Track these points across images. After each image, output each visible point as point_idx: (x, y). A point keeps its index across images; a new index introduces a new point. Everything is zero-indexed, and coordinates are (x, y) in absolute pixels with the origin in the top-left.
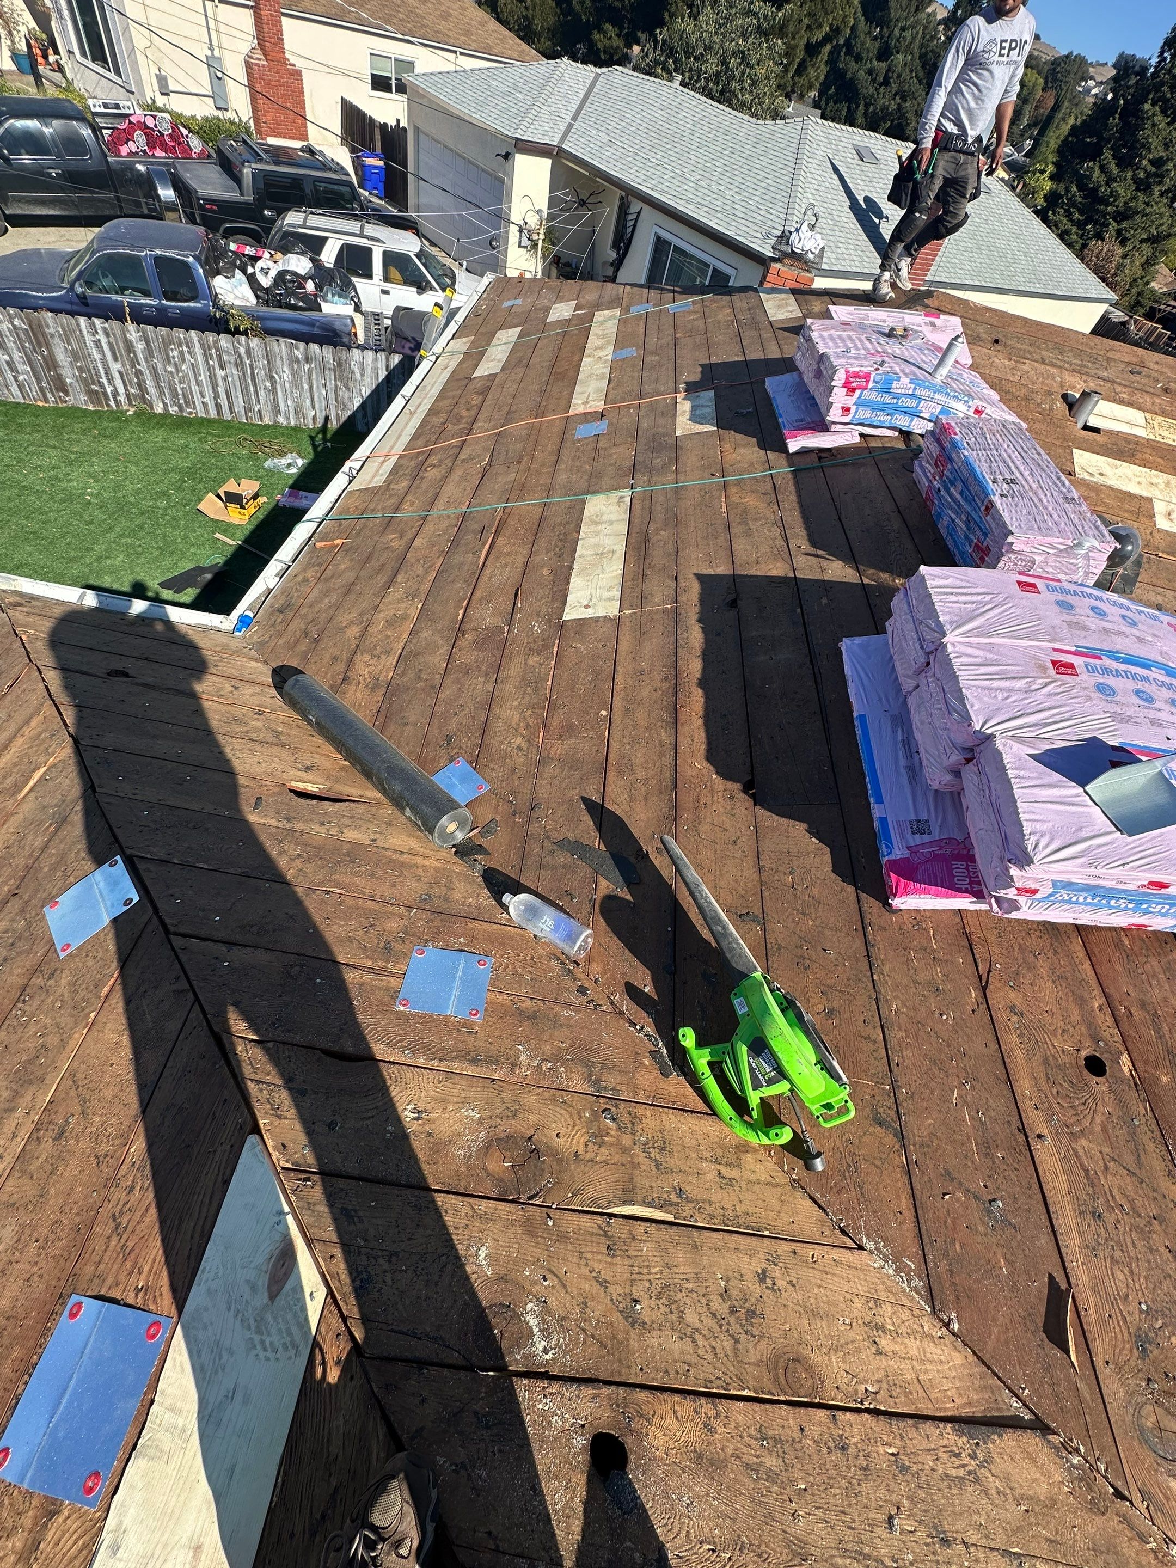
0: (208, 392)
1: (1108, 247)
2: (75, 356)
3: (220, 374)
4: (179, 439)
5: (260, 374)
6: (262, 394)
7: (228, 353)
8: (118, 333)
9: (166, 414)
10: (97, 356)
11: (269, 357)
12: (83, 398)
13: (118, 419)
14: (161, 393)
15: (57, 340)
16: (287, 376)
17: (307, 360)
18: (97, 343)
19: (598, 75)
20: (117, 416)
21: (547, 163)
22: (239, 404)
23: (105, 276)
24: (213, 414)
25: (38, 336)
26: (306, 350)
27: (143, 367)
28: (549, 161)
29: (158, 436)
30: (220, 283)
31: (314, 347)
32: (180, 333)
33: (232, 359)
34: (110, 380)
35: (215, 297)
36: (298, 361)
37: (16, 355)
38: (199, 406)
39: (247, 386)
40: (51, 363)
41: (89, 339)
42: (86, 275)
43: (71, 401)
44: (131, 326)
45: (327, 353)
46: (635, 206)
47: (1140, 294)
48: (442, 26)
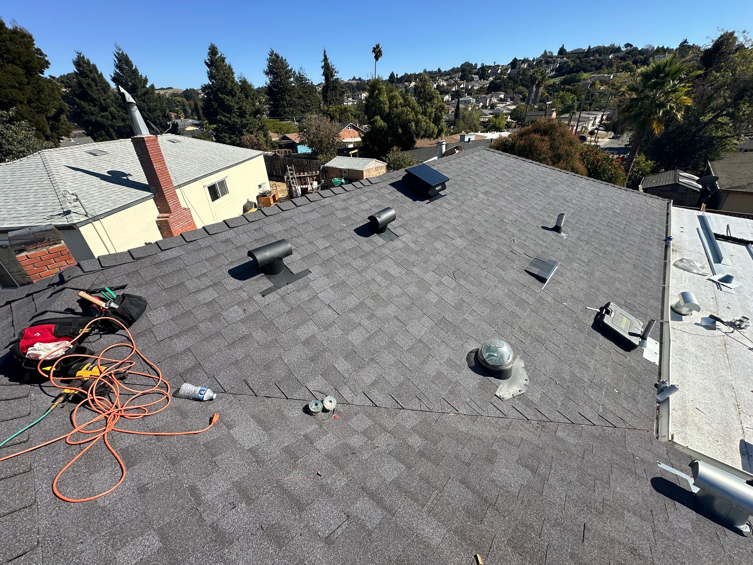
1: (248, 136)
47: (272, 144)
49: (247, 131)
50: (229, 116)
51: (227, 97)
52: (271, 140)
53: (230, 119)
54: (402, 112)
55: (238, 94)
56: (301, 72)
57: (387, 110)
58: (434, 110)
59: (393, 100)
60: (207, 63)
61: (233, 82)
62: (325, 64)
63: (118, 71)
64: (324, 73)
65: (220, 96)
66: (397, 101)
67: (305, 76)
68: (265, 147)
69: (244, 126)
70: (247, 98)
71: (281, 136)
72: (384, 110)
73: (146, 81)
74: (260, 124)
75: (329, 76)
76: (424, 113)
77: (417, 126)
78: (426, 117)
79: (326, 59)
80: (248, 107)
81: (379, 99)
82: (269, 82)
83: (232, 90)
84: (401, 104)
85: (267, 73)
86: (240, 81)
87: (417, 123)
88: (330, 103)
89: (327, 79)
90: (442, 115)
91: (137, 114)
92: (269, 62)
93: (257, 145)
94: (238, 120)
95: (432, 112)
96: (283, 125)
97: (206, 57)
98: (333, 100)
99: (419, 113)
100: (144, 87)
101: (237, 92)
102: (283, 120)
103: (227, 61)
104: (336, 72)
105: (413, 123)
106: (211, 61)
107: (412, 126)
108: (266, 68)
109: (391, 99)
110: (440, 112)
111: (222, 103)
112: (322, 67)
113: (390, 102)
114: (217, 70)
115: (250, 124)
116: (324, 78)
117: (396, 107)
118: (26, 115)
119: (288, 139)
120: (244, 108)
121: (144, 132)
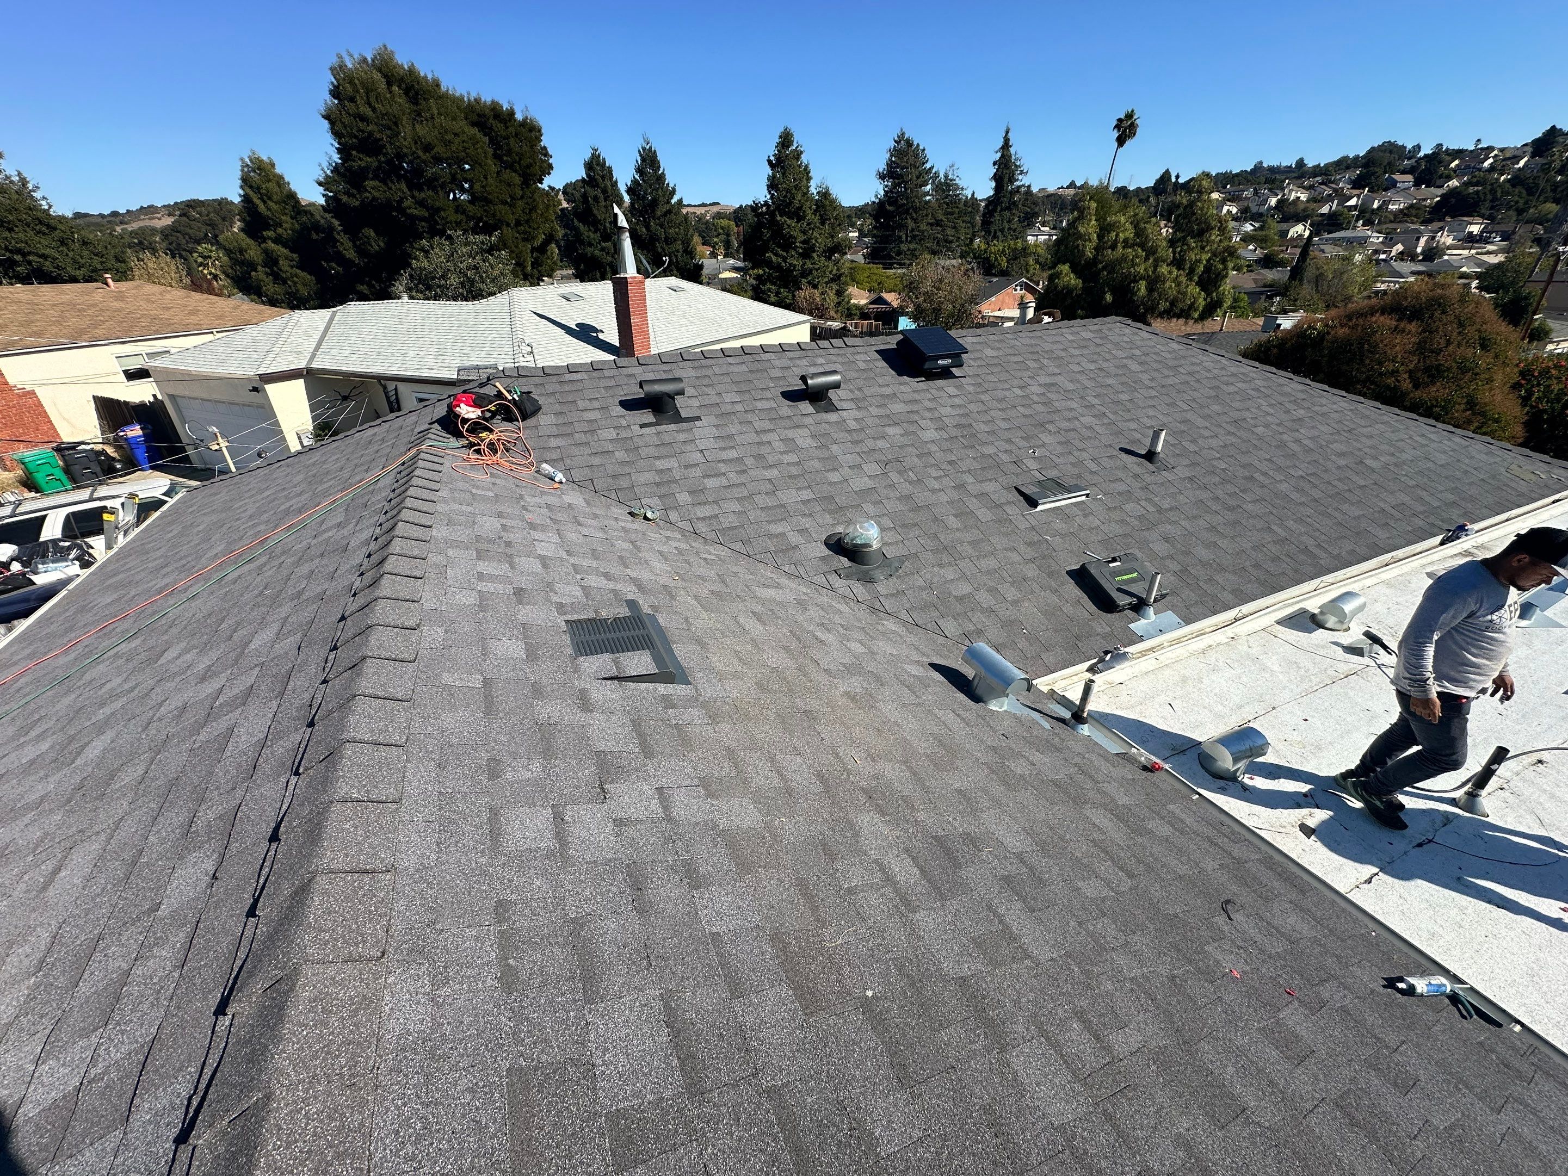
1: (804, 293)
19: (334, 314)
21: (300, 383)
28: (302, 380)
46: (391, 386)
47: (848, 309)
48: (193, 319)
49: (809, 283)
50: (785, 254)
51: (789, 222)
52: (849, 302)
53: (785, 259)
54: (1124, 258)
55: (810, 216)
56: (950, 174)
57: (1089, 253)
58: (1205, 257)
59: (1109, 233)
60: (770, 162)
61: (805, 194)
62: (1003, 156)
63: (637, 177)
64: (995, 174)
65: (779, 218)
66: (1117, 235)
67: (957, 181)
68: (832, 314)
69: (805, 273)
70: (823, 223)
71: (874, 296)
72: (1083, 252)
73: (673, 192)
74: (834, 272)
75: (1006, 180)
76: (1178, 263)
77: (1150, 289)
78: (1182, 272)
79: (1006, 145)
80: (820, 240)
81: (1076, 228)
82: (882, 193)
83: (800, 208)
84: (1126, 241)
85: (882, 177)
86: (818, 193)
87: (1154, 282)
88: (995, 237)
89: (998, 189)
90: (1226, 268)
91: (627, 244)
92: (891, 156)
93: (818, 309)
94: (798, 263)
95: (1199, 261)
96: (888, 277)
97: (771, 150)
98: (1002, 230)
99: (1164, 261)
100: (668, 202)
101: (809, 211)
102: (888, 266)
103: (804, 159)
104: (1022, 172)
105: (1143, 285)
106: (778, 158)
107: (1139, 289)
108: (882, 166)
109: (1104, 229)
110: (1224, 261)
111: (777, 230)
112: (994, 164)
113: (1100, 237)
114: (784, 174)
115: (817, 270)
116: (993, 184)
117: (1113, 247)
118: (510, 243)
119: (885, 303)
120: (813, 241)
121: (631, 270)
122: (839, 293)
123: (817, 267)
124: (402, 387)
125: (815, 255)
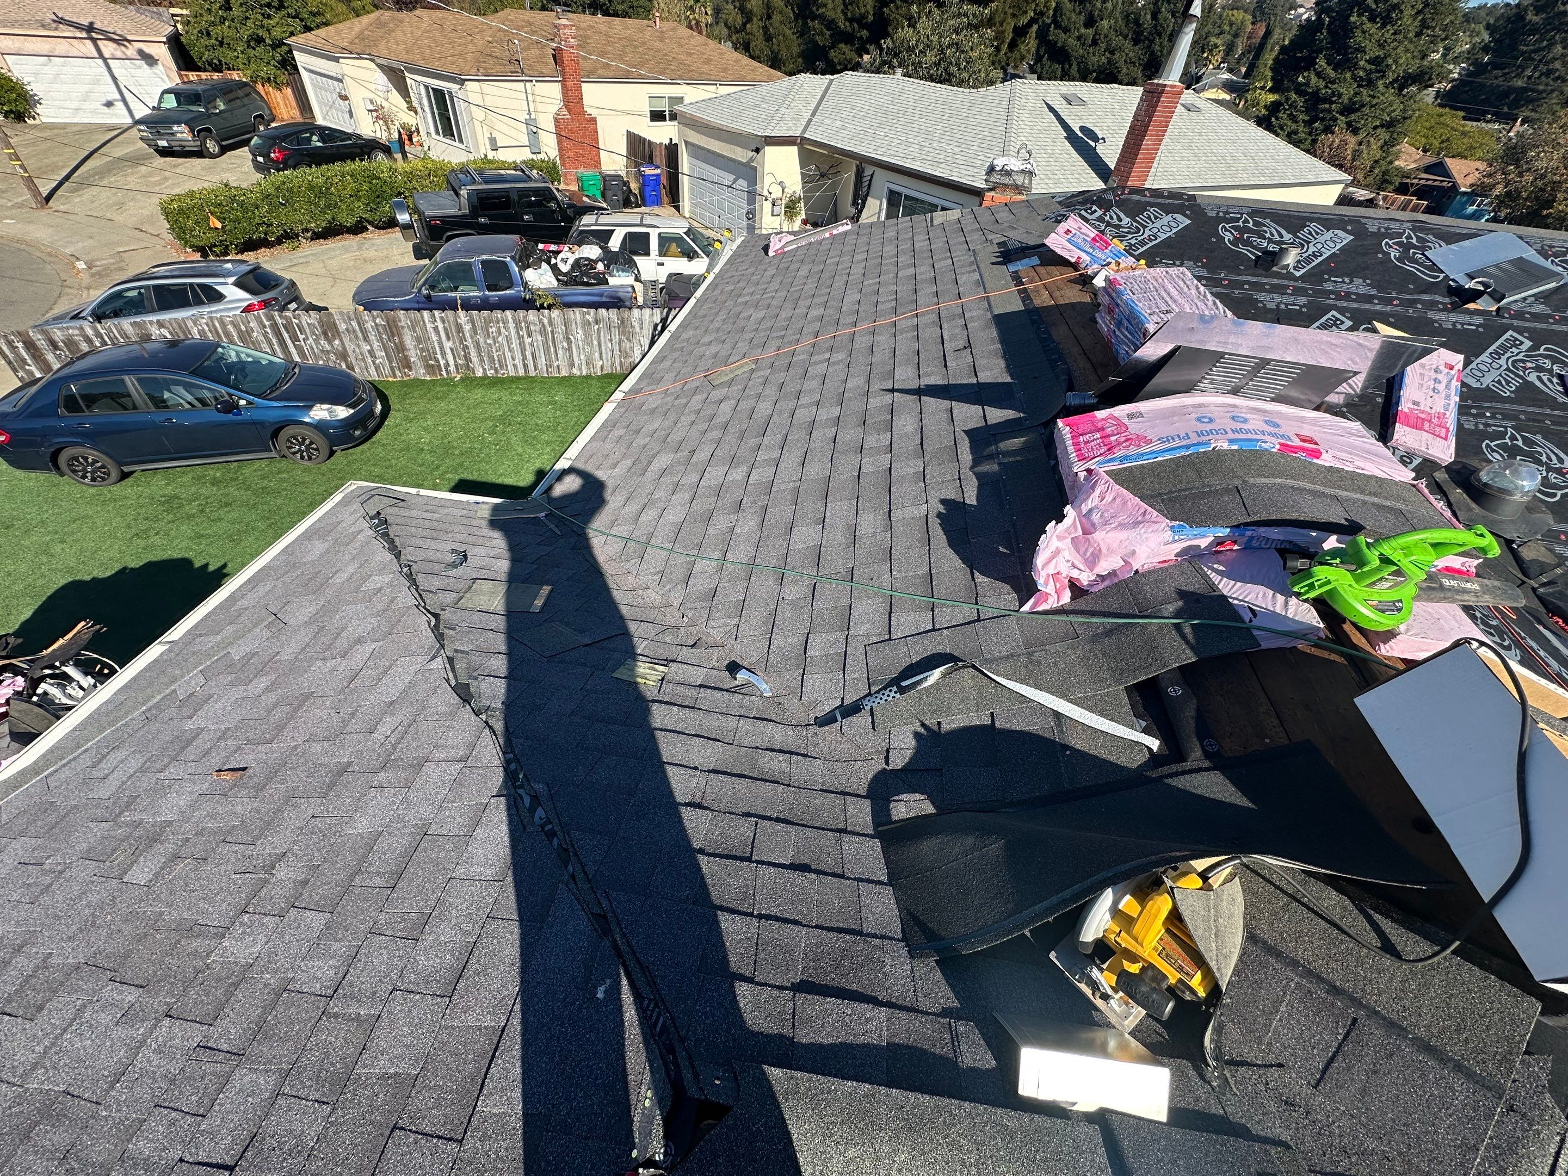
0: (518, 356)
1: (1340, 137)
2: (418, 340)
3: (528, 340)
4: (494, 394)
5: (559, 337)
6: (560, 353)
7: (535, 324)
8: (451, 319)
9: (485, 377)
10: (435, 338)
11: (566, 323)
12: (422, 371)
13: (448, 384)
14: (482, 360)
15: (406, 330)
16: (580, 335)
17: (597, 322)
18: (436, 329)
19: (832, 81)
20: (448, 383)
22: (542, 362)
23: (444, 280)
24: (521, 372)
25: (392, 329)
26: (596, 314)
27: (469, 342)
28: (796, 148)
29: (478, 394)
30: (530, 274)
31: (603, 312)
32: (498, 314)
33: (538, 328)
34: (444, 354)
35: (525, 285)
36: (589, 324)
37: (376, 345)
38: (510, 368)
39: (548, 348)
40: (401, 348)
41: (429, 326)
42: (429, 282)
43: (413, 374)
44: (461, 313)
45: (613, 314)
46: (869, 170)
47: (1386, 173)
48: (705, 68)
49: (1349, 124)
50: (1332, 74)
51: (1368, 25)
52: (1391, 162)
53: (1329, 84)
55: (1405, 19)
69: (1350, 109)
70: (1420, 33)
71: (1430, 159)
74: (1397, 113)
80: (1401, 61)
91: (1187, 39)
96: (1464, 134)
102: (1477, 116)
111: (1342, 39)
115: (1372, 106)
119: (1446, 173)
120: (1390, 61)
121: (1172, 76)
122: (1387, 146)
123: (1374, 102)
124: (879, 173)
125: (1380, 83)
